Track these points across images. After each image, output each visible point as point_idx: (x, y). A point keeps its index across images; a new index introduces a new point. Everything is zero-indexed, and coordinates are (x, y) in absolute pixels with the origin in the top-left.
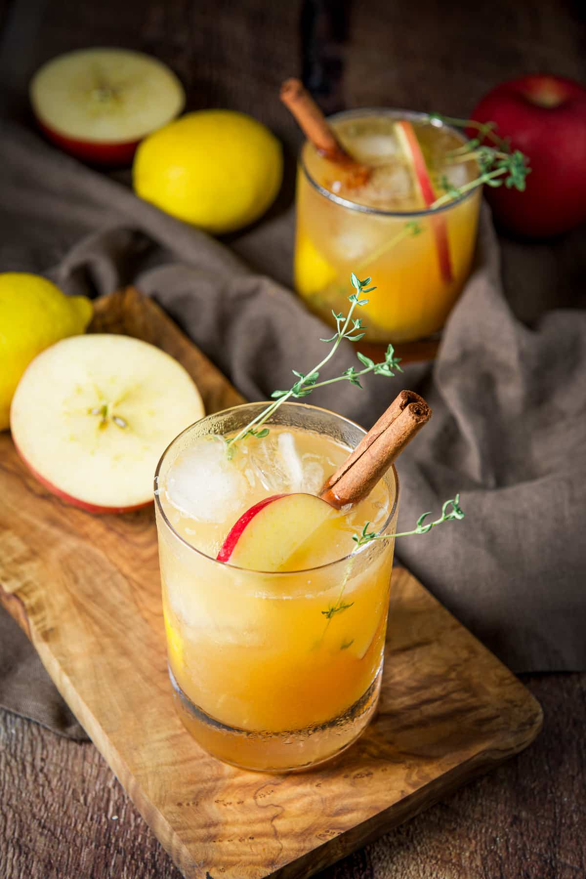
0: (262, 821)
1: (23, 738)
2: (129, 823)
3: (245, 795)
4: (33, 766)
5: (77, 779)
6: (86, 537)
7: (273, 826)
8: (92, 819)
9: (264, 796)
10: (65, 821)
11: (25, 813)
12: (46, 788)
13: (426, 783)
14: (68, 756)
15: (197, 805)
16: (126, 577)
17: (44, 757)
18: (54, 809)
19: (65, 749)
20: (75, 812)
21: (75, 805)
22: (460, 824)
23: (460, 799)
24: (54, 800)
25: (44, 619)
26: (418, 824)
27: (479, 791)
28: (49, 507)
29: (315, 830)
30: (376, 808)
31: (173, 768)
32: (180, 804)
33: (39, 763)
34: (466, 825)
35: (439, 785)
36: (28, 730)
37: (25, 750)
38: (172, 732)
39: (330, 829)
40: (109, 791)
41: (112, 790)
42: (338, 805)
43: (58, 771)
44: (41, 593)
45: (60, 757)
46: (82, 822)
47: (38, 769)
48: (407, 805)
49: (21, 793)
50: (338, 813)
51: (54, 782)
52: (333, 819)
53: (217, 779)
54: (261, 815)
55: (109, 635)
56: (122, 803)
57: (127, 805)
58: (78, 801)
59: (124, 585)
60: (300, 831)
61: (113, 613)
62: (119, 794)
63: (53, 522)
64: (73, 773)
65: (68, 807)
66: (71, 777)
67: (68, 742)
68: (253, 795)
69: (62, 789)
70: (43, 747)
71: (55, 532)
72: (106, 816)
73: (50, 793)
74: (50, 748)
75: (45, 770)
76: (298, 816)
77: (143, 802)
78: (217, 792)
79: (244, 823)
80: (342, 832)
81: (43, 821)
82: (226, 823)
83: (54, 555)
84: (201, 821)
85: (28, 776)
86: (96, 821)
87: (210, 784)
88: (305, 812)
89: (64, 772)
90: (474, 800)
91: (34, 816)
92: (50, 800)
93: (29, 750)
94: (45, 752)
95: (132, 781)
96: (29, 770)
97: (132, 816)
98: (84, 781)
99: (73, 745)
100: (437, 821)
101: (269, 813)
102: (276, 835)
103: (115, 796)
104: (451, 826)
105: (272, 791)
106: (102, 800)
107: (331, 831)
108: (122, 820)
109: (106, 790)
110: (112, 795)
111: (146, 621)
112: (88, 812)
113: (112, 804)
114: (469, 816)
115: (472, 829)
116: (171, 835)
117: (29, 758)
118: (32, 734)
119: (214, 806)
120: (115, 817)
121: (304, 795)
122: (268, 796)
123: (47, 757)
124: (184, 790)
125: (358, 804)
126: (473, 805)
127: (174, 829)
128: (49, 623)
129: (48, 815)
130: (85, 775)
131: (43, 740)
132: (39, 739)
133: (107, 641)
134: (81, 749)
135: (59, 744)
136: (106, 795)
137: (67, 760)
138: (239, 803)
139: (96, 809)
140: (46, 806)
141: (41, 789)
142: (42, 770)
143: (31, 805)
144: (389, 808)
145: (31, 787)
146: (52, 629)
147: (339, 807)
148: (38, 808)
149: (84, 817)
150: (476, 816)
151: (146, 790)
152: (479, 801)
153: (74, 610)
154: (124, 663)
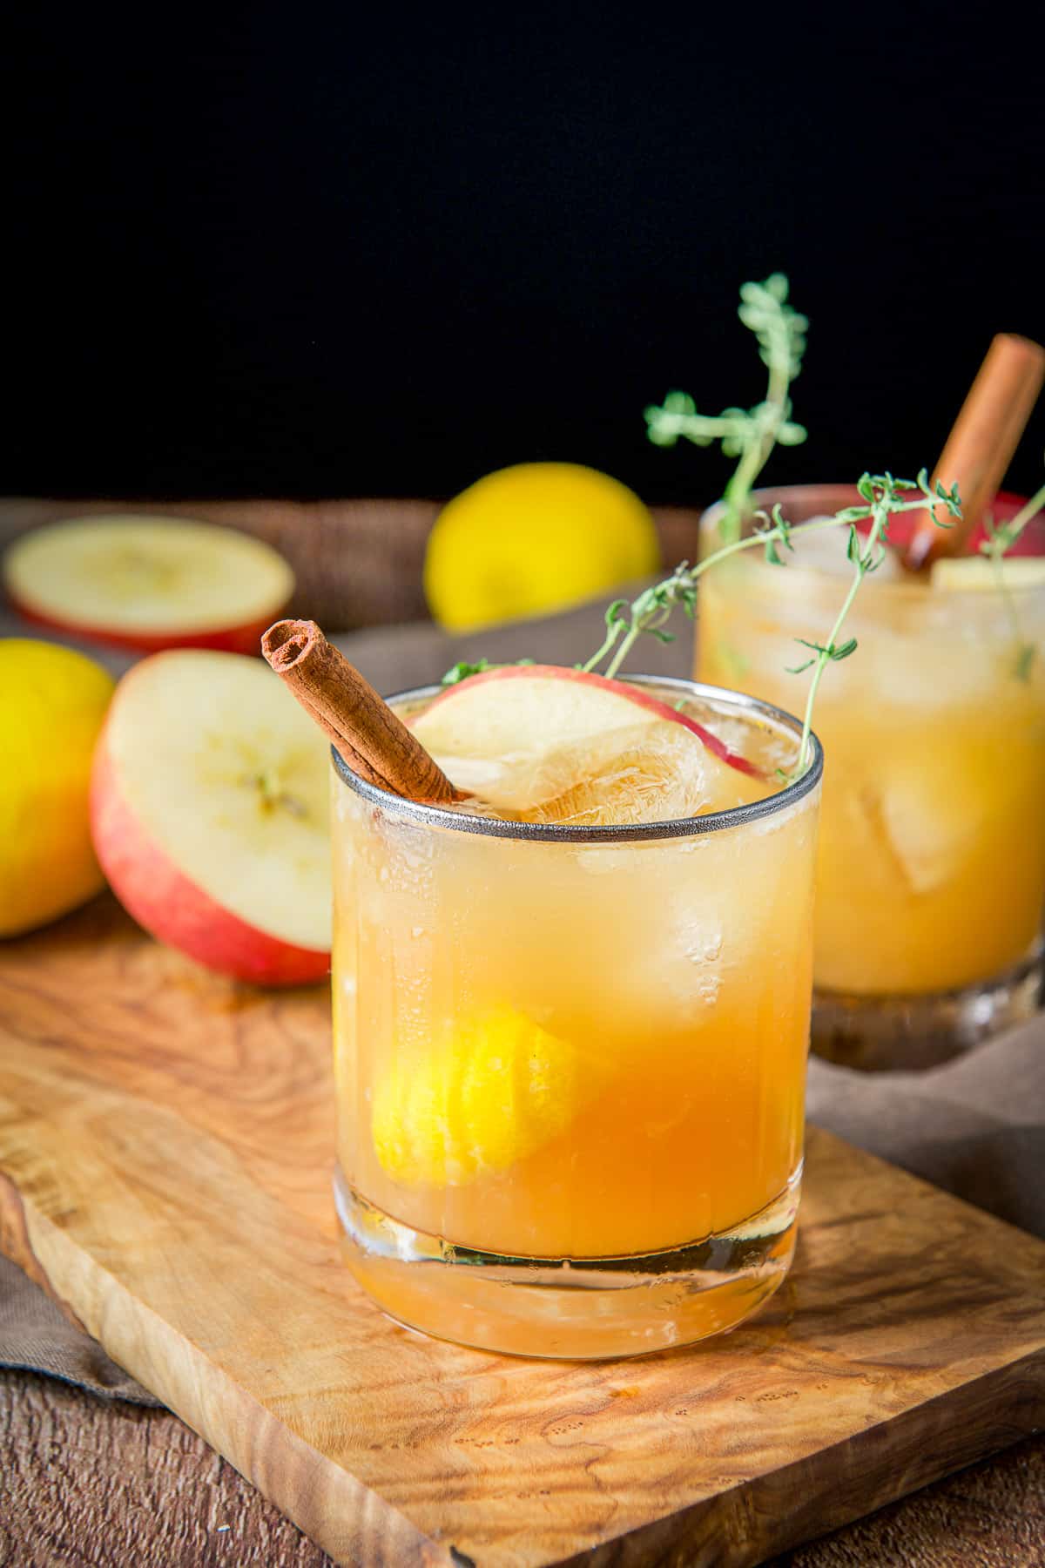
0: (566, 1467)
1: (10, 1414)
2: (256, 1535)
3: (521, 1432)
4: (34, 1455)
5: (135, 1475)
6: (139, 1092)
7: (591, 1474)
8: (171, 1531)
9: (564, 1431)
10: (111, 1536)
11: (19, 1525)
12: (65, 1486)
13: (916, 1404)
14: (112, 1439)
15: (415, 1446)
16: (229, 1143)
17: (58, 1440)
18: (86, 1517)
19: (105, 1428)
20: (132, 1521)
21: (131, 1512)
22: (997, 1524)
23: (987, 1485)
24: (83, 1504)
25: (56, 1197)
26: (904, 1524)
27: (1026, 1474)
28: (61, 1057)
29: (687, 1477)
30: (816, 1442)
31: (355, 1396)
32: (376, 1447)
33: (46, 1451)
34: (1011, 1525)
35: (945, 1416)
36: (19, 1404)
37: (14, 1431)
38: (349, 1347)
39: (721, 1474)
40: (208, 1489)
41: (214, 1487)
42: (732, 1439)
43: (92, 1461)
44: (50, 1164)
45: (94, 1440)
46: (148, 1536)
47: (46, 1459)
48: (883, 1447)
49: (10, 1494)
50: (731, 1452)
51: (82, 1479)
52: (722, 1461)
53: (456, 1410)
54: (560, 1457)
55: (198, 1216)
56: (237, 1506)
57: (248, 1509)
58: (140, 1505)
59: (226, 1153)
60: (654, 1480)
61: (203, 1189)
62: (228, 1492)
63: (68, 1074)
64: (124, 1463)
65: (114, 1515)
66: (121, 1469)
67: (110, 1419)
68: (540, 1431)
69: (102, 1486)
70: (54, 1428)
71: (73, 1087)
72: (204, 1526)
73: (74, 1495)
74: (71, 1429)
75: (62, 1460)
76: (647, 1458)
77: (293, 1462)
78: (457, 1429)
79: (524, 1471)
80: (748, 1479)
81: (60, 1537)
82: (485, 1472)
83: (73, 1118)
84: (429, 1469)
85: (22, 1470)
86: (182, 1535)
87: (440, 1417)
88: (661, 1451)
89: (104, 1463)
90: (1018, 1486)
91: (39, 1530)
92: (75, 1506)
93: (25, 1430)
94: (60, 1433)
95: (266, 1422)
96: (24, 1461)
97: (263, 1527)
98: (149, 1475)
99: (121, 1423)
100: (945, 1519)
101: (578, 1455)
102: (599, 1486)
103: (220, 1495)
104: (977, 1525)
105: (581, 1424)
106: (192, 1502)
107: (721, 1478)
108: (239, 1532)
109: (200, 1488)
110: (215, 1495)
111: (276, 1198)
112: (163, 1522)
113: (214, 1508)
114: (1015, 1511)
115: (1024, 1531)
116: (361, 1500)
117: (24, 1443)
118: (29, 1407)
119: (455, 1448)
120: (225, 1527)
121: (651, 1428)
122: (572, 1431)
123: (65, 1440)
124: (384, 1427)
125: (773, 1437)
126: (1017, 1495)
127: (368, 1484)
128: (67, 1203)
129: (70, 1526)
130: (151, 1465)
131: (53, 1415)
132: (47, 1414)
133: (190, 1225)
134: (139, 1430)
135: (92, 1420)
136: (200, 1496)
137: (111, 1445)
138: (506, 1442)
139: (180, 1516)
140: (66, 1514)
141: (53, 1488)
142: (53, 1460)
143: (32, 1512)
144: (843, 1443)
145: (30, 1484)
146: (74, 1212)
147: (733, 1443)
148: (49, 1516)
149: (154, 1529)
150: (1028, 1511)
151: (298, 1430)
152: (1031, 1488)
153: (120, 1185)
154: (234, 1253)
